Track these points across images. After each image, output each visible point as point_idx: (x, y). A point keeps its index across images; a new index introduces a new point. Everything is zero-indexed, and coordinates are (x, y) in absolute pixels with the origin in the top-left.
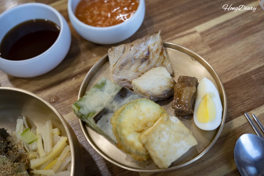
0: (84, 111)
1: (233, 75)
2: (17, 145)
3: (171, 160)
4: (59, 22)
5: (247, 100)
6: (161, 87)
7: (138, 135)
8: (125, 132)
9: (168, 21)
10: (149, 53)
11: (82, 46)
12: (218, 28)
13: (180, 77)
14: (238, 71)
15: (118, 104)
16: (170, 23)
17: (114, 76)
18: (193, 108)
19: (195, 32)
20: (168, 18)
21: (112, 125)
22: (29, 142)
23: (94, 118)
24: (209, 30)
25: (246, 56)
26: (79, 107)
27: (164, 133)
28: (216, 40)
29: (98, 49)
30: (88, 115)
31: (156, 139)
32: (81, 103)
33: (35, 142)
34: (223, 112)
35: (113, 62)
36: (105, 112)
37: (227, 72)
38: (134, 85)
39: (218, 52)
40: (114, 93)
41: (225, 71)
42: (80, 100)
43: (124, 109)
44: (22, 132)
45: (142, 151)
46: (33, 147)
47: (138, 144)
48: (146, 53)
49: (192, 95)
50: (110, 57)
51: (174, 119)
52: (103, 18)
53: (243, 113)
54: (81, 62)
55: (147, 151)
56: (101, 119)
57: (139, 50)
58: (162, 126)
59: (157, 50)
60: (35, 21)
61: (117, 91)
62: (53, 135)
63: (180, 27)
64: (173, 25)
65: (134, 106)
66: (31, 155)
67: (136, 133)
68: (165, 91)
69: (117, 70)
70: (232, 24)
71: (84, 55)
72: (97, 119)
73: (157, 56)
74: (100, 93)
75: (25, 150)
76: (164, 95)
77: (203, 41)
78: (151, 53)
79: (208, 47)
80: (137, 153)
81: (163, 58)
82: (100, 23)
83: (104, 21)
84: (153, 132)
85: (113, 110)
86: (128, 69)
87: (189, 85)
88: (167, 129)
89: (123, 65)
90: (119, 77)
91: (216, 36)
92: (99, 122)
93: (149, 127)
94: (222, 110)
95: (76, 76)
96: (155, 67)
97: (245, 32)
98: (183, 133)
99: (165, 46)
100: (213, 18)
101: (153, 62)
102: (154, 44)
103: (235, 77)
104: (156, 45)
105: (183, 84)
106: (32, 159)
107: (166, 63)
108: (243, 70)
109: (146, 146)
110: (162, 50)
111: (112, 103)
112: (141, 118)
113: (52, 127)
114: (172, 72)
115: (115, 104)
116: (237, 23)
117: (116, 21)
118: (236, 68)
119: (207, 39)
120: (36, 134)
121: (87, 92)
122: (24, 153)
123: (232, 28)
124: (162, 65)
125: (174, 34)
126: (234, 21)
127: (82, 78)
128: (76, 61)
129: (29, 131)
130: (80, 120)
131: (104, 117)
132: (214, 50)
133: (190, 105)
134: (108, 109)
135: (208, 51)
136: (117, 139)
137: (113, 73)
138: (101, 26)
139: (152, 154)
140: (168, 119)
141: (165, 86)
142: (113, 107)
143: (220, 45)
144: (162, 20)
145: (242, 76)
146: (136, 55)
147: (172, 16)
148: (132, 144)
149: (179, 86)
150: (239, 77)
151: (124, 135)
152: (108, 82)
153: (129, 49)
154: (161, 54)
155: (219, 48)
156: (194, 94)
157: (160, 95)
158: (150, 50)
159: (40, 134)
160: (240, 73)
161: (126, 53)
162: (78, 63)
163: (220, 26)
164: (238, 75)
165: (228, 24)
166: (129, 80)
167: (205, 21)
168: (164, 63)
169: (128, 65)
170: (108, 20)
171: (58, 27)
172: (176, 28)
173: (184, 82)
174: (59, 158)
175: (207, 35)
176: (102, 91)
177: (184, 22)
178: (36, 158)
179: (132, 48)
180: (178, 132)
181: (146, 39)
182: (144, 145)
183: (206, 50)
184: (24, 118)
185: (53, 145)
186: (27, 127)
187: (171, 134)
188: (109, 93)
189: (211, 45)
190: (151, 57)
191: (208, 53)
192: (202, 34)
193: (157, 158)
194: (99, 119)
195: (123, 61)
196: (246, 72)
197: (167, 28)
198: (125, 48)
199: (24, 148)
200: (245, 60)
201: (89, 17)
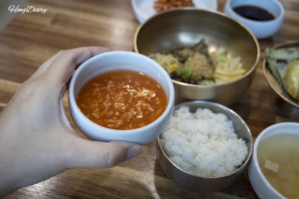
22: (221, 60)
33: (225, 63)
62: (237, 66)
129: (223, 56)
178: (221, 69)
185: (235, 70)
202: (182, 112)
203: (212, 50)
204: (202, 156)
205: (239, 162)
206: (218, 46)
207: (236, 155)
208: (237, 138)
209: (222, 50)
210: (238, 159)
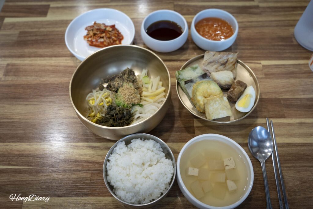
0: (181, 77)
1: (270, 96)
2: (139, 82)
3: (215, 117)
4: (184, 28)
5: (272, 112)
6: (225, 81)
7: (203, 98)
8: (198, 93)
9: (246, 51)
10: (227, 62)
11: (191, 46)
12: (275, 67)
13: (238, 81)
14: (275, 95)
15: (200, 80)
16: (247, 53)
17: (203, 66)
18: (238, 99)
19: (260, 63)
20: (248, 49)
21: (193, 88)
22: (145, 82)
23: (185, 82)
24: (269, 66)
25: (284, 89)
26: (179, 74)
27: (217, 103)
28: (271, 73)
29: (199, 51)
30: (182, 80)
31: (212, 104)
32: (181, 72)
33: (148, 84)
34: (253, 107)
35: (206, 59)
36: (191, 81)
37: (268, 93)
38: (212, 75)
39: (268, 80)
40: (199, 75)
41: (267, 92)
42: (181, 71)
43: (202, 82)
44: (143, 76)
45: (202, 107)
46: (146, 86)
47: (202, 103)
48: (225, 61)
49: (241, 91)
50: (205, 56)
51: (225, 99)
52: (209, 35)
53: (265, 118)
54: (186, 55)
55: (204, 108)
56: (188, 84)
57: (222, 58)
58: (218, 99)
59: (232, 62)
60: (171, 22)
61: (201, 74)
62: (158, 84)
63: (252, 57)
64: (249, 55)
65: (208, 83)
66: (144, 89)
67: (203, 97)
68: (227, 84)
69: (206, 64)
70: (285, 68)
71: (189, 51)
72: (186, 82)
73: (231, 65)
74: (193, 72)
75: (142, 86)
76: (225, 86)
77: (262, 70)
78: (228, 63)
79: (264, 75)
80: (199, 106)
81: (234, 67)
82: (207, 36)
83: (209, 37)
84: (212, 100)
85: (196, 82)
86: (212, 66)
87: (241, 86)
88: (219, 101)
89: (210, 63)
90: (206, 68)
91: (271, 71)
92: (187, 84)
93: (210, 97)
94: (253, 106)
95: (181, 61)
96: (227, 70)
97: (290, 75)
98: (226, 107)
99: (238, 62)
100: (275, 60)
101: (227, 67)
102: (232, 58)
103: (272, 97)
104: (233, 59)
105: (239, 84)
106: (144, 91)
107: (234, 71)
108: (278, 95)
109: (205, 105)
110: (235, 63)
111: (197, 78)
112: (209, 91)
113: (159, 80)
114: (235, 77)
115: (198, 80)
116: (288, 68)
117: (216, 39)
118: (275, 93)
119: (266, 70)
120: (150, 80)
121: (186, 68)
122: (141, 87)
123: (283, 70)
124: (232, 71)
125: (247, 60)
126: (287, 66)
127: (183, 63)
128: (184, 53)
129: (147, 77)
130: (177, 81)
131: (190, 83)
132: (266, 78)
133: (237, 97)
134: (193, 81)
135: (262, 77)
136: (193, 95)
137: (203, 64)
138: (207, 38)
139: (207, 110)
140: (222, 97)
141: (228, 82)
142: (196, 81)
143: (271, 76)
144: (243, 49)
145: (276, 98)
146: (219, 60)
147: (250, 49)
148: (199, 101)
149: (236, 85)
150: (274, 98)
151: (196, 95)
152: (199, 68)
153: (217, 55)
154: (234, 65)
155: (269, 78)
156: (242, 91)
157: (223, 85)
158: (229, 60)
159: (152, 82)
160: (275, 96)
161: (214, 57)
162: (185, 54)
163: (277, 66)
164: (274, 97)
165: (283, 67)
166: (210, 71)
167: (269, 60)
168: (233, 71)
169: (213, 64)
170: (212, 37)
171: (182, 31)
172: (250, 57)
173: (239, 83)
174: (157, 96)
175: (266, 68)
176: (194, 71)
177: (255, 55)
178: (146, 91)
179: (219, 56)
180: (224, 105)
181: (229, 54)
182: (204, 104)
183: (261, 76)
184: (147, 70)
185: (157, 89)
186: (147, 75)
187: (220, 105)
188: (197, 74)
189: (266, 75)
190: (227, 64)
191: (262, 78)
192: (264, 66)
193: (208, 113)
194: (187, 83)
195: (211, 60)
196: (279, 97)
197: (244, 55)
198: (215, 54)
199: (142, 84)
200: (282, 90)
201: (202, 31)
202: (120, 148)
203: (137, 73)
204: (139, 186)
205: (169, 180)
206: (141, 69)
207: (165, 175)
208: (165, 158)
209: (145, 71)
210: (167, 178)
